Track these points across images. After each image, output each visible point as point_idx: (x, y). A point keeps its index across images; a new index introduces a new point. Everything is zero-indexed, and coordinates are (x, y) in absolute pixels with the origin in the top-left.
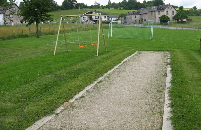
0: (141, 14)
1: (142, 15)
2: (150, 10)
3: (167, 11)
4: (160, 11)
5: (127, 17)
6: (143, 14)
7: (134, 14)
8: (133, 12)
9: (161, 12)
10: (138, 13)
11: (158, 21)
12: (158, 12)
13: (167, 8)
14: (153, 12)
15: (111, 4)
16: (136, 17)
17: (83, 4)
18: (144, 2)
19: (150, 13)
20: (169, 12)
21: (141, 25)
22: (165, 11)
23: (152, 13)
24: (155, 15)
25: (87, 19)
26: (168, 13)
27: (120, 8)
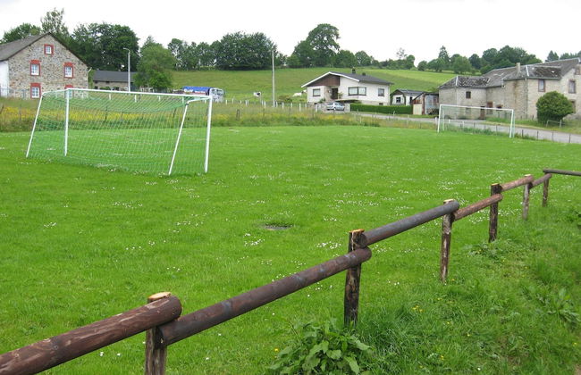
0: (487, 88)
1: (490, 90)
2: (511, 76)
3: (573, 82)
4: (544, 80)
5: (442, 93)
6: (495, 87)
7: (461, 86)
8: (461, 79)
9: (548, 83)
10: (480, 84)
11: (533, 111)
12: (536, 82)
13: (573, 71)
14: (521, 83)
15: (447, 57)
16: (468, 95)
17: (362, 55)
18: (552, 56)
19: (512, 82)
20: (577, 83)
21: (463, 121)
22: (565, 80)
23: (515, 86)
24: (526, 90)
25: (322, 97)
26: (575, 87)
27: (474, 72)
